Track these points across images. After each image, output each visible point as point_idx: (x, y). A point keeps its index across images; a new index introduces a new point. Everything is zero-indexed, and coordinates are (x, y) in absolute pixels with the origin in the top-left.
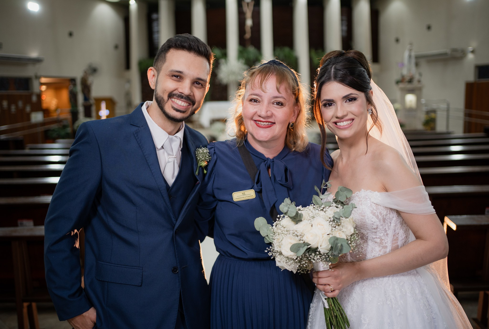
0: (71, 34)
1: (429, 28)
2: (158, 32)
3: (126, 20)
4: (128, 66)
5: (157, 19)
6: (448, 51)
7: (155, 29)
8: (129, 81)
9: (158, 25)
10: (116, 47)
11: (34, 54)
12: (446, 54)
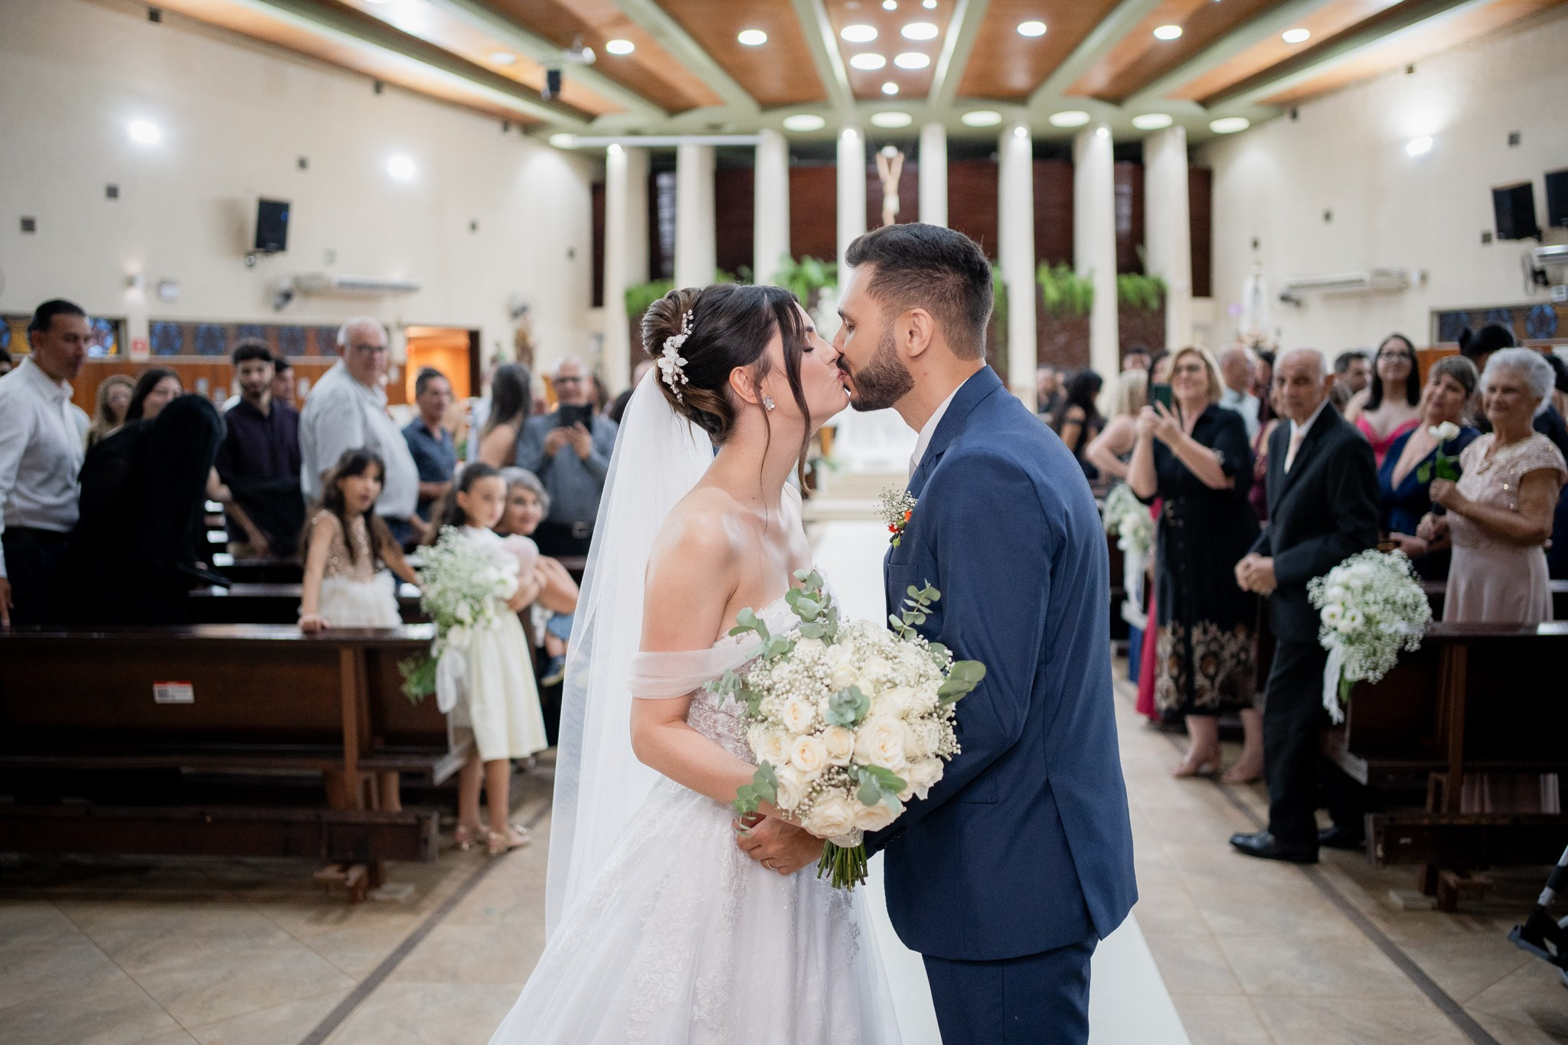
0: (473, 227)
1: (1328, 216)
2: (673, 220)
3: (598, 191)
4: (598, 299)
5: (673, 189)
6: (1365, 275)
7: (665, 213)
8: (600, 338)
9: (674, 202)
10: (571, 254)
11: (396, 275)
12: (1361, 281)
